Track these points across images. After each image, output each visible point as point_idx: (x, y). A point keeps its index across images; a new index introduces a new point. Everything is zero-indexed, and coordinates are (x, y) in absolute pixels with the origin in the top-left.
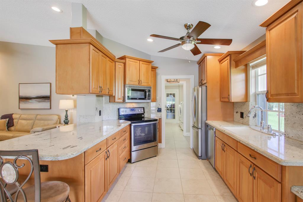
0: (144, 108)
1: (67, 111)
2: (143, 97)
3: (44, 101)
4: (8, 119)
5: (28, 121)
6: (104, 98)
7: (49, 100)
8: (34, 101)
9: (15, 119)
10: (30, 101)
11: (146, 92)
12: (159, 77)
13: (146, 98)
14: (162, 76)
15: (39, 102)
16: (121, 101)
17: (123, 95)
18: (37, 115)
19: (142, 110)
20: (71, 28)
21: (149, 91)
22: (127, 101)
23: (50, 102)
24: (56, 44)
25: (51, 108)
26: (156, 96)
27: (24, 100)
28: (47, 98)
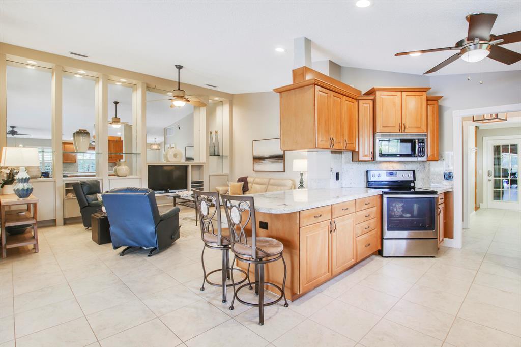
0: (414, 172)
1: (302, 174)
2: (410, 152)
3: (277, 162)
4: (243, 182)
5: (261, 186)
6: (344, 155)
7: (283, 161)
8: (266, 161)
9: (250, 183)
10: (263, 161)
11: (415, 143)
12: (446, 116)
13: (414, 153)
14: (454, 112)
15: (273, 162)
16: (369, 158)
17: (372, 150)
18: (270, 179)
19: (411, 175)
20: (293, 71)
21: (422, 141)
22: (378, 158)
23: (283, 163)
24: (280, 92)
25: (284, 171)
26: (438, 150)
27: (258, 160)
28: (280, 158)
